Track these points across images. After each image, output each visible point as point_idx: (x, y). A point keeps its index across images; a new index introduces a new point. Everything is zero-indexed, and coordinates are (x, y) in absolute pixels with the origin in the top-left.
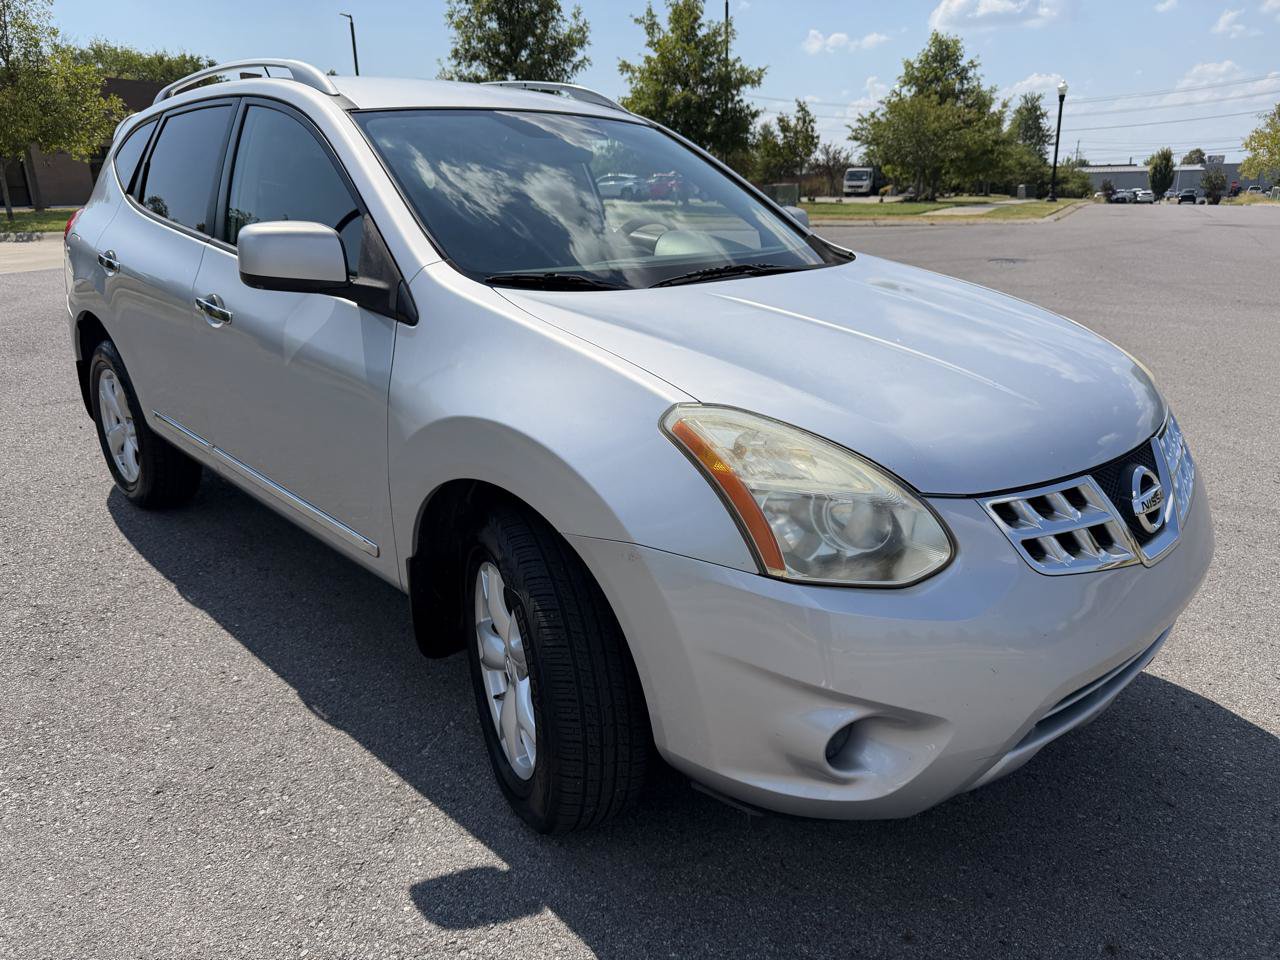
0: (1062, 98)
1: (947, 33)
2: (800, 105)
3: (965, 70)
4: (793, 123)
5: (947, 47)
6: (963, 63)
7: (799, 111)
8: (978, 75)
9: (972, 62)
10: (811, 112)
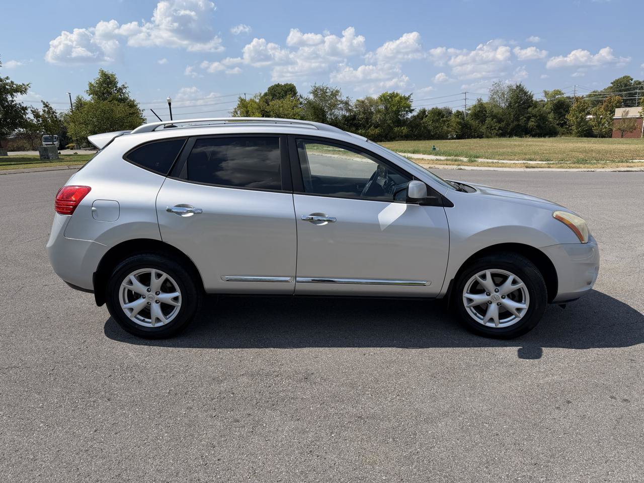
0: (170, 104)
1: (109, 71)
2: (44, 103)
3: (120, 89)
4: (41, 113)
5: (109, 78)
6: (119, 85)
7: (44, 107)
8: (127, 91)
9: (123, 85)
10: (53, 107)
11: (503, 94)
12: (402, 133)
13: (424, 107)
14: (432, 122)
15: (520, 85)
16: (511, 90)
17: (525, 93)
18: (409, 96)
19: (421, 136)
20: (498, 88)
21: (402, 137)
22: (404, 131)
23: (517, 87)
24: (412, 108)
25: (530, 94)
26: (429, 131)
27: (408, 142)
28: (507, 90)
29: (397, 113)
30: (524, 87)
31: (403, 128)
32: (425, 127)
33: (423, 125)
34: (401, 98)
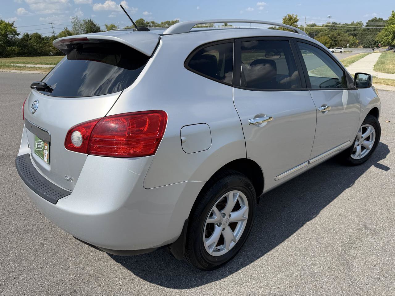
11: (81, 25)
12: (15, 51)
13: (27, 32)
14: (37, 44)
15: (91, 20)
16: (86, 23)
17: (95, 26)
18: (12, 23)
19: (31, 54)
20: (77, 21)
21: (15, 54)
22: (16, 50)
23: (89, 21)
24: (18, 33)
25: (98, 26)
26: (36, 50)
27: (23, 58)
28: (83, 23)
29: (5, 35)
30: (93, 21)
31: (14, 47)
32: (32, 47)
33: (30, 45)
34: (6, 24)
